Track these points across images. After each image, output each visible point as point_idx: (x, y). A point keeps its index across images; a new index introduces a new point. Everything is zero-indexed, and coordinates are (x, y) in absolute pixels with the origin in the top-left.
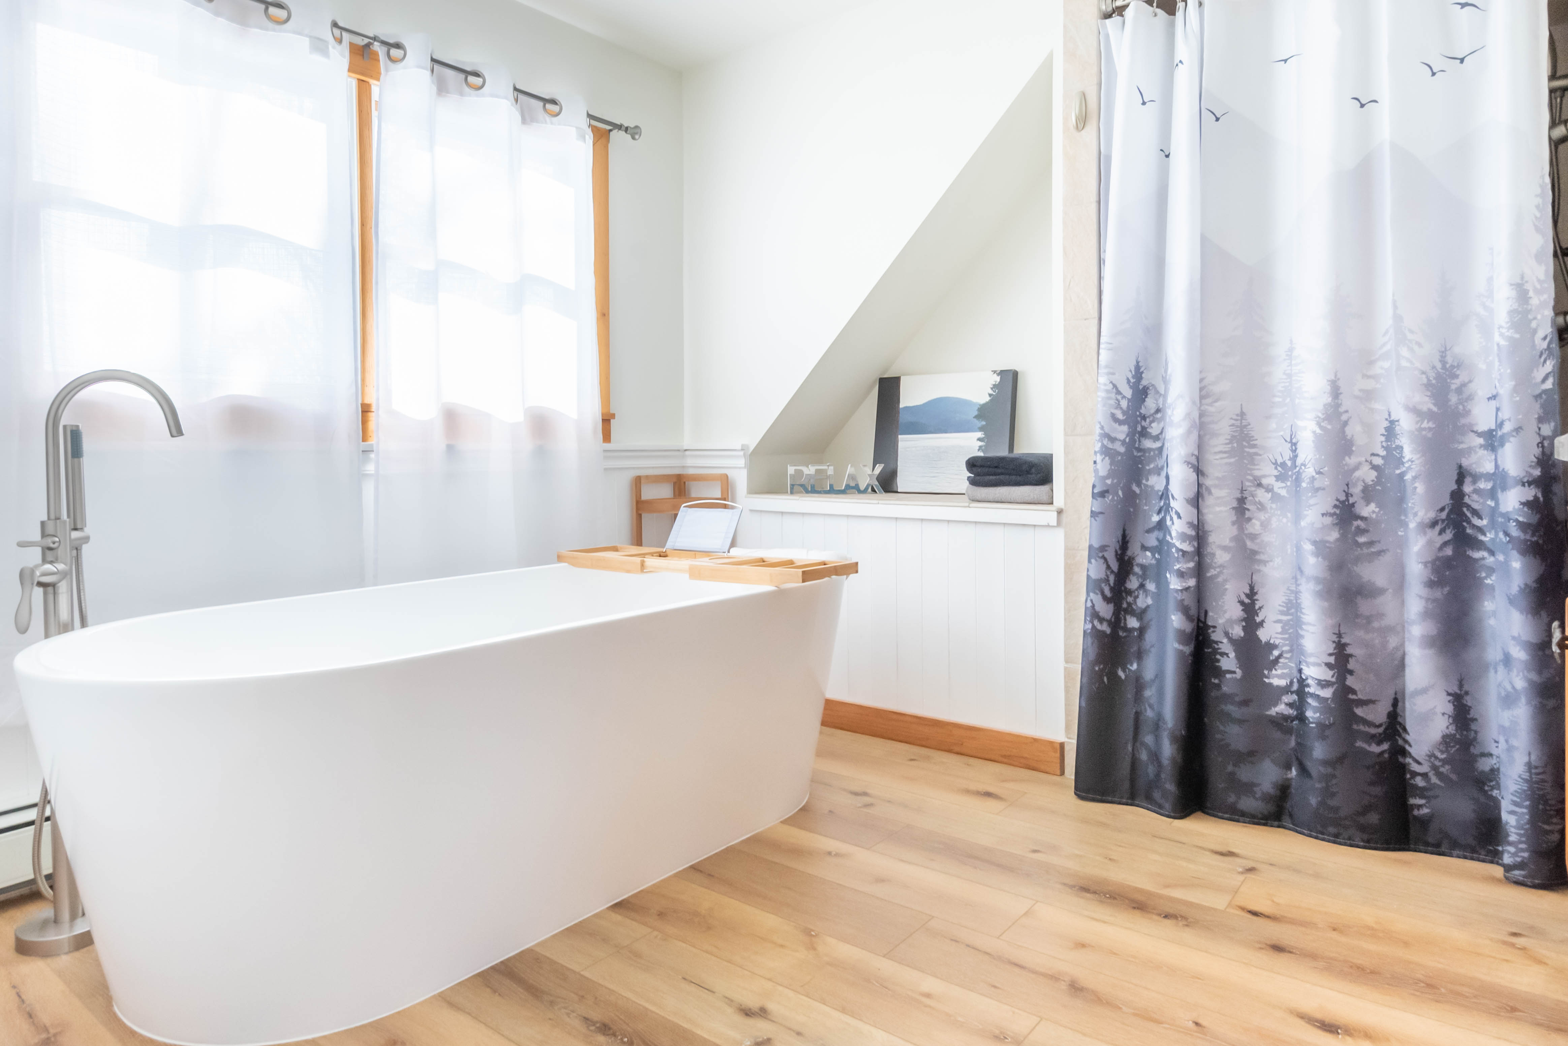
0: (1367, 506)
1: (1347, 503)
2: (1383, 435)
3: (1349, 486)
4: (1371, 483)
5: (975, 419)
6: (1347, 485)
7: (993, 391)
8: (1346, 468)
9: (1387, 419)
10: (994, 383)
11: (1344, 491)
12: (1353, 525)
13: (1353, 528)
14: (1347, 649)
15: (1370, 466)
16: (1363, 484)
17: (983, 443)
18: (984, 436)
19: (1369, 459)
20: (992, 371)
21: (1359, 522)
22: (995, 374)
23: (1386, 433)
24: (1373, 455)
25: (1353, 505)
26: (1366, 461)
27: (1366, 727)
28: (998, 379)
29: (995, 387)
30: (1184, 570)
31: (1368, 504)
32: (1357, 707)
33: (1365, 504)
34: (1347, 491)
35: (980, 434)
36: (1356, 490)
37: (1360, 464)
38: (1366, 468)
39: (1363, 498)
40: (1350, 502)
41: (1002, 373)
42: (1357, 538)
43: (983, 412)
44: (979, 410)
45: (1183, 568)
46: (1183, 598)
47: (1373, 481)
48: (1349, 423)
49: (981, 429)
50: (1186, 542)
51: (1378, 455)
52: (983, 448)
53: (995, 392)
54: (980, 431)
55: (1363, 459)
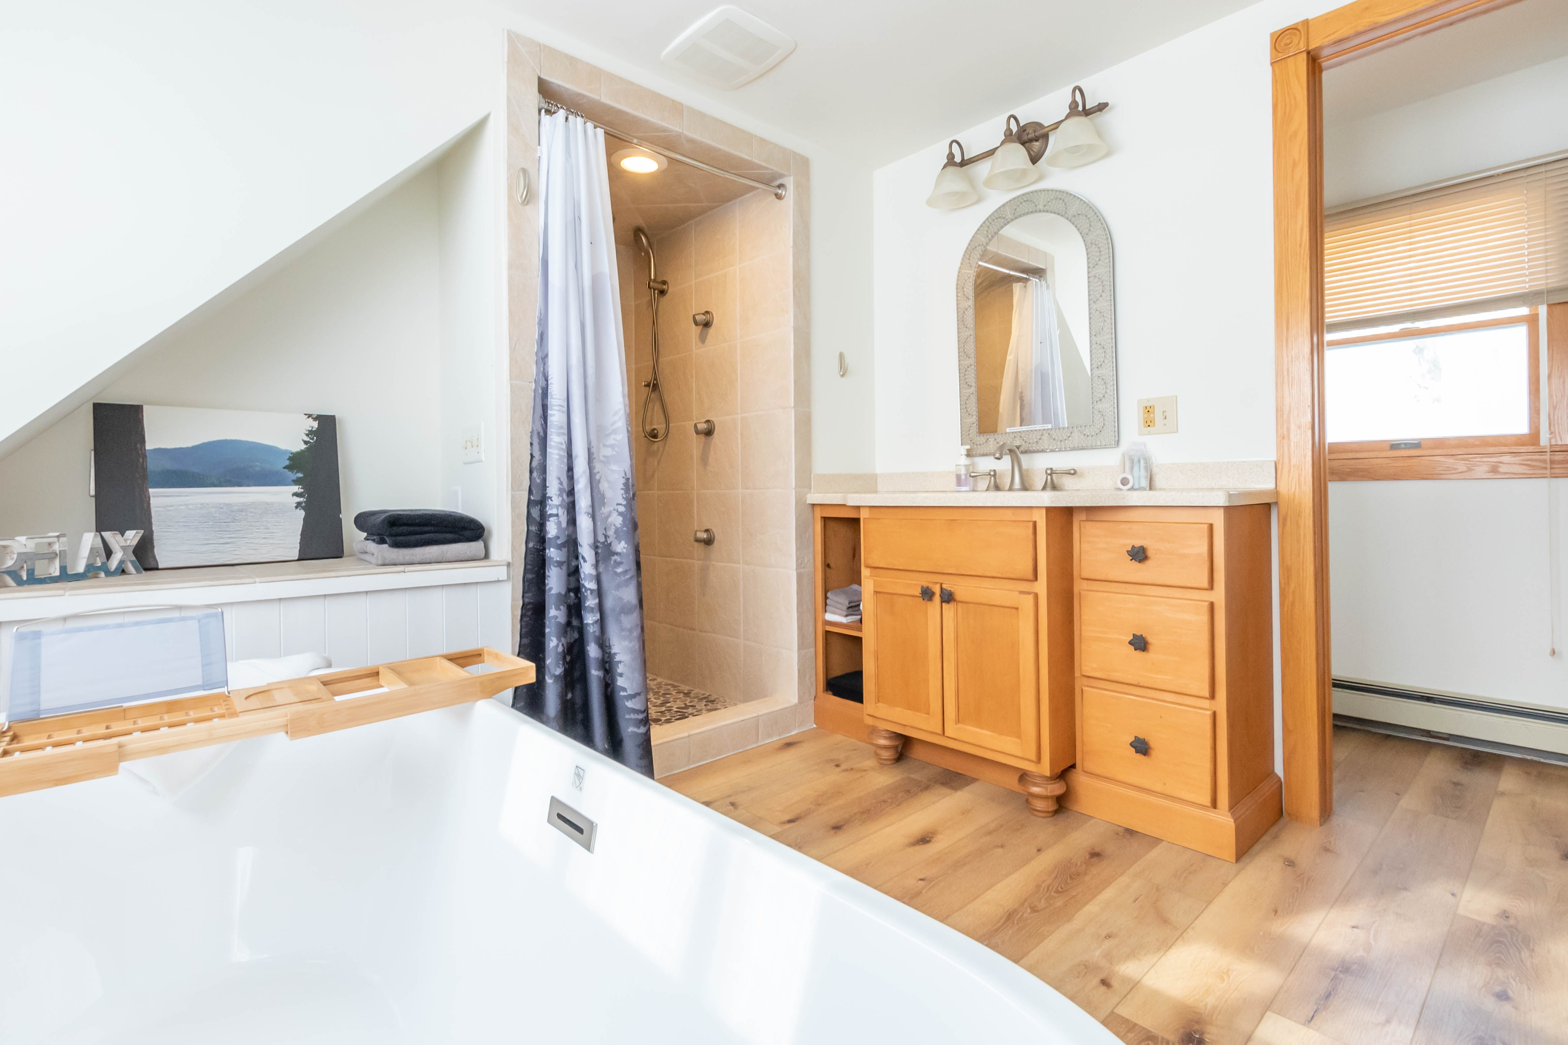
0: (619, 543)
1: (606, 543)
2: (623, 489)
3: (607, 529)
4: (619, 526)
5: (286, 470)
6: (605, 529)
7: (310, 438)
8: (603, 516)
9: (623, 477)
10: (310, 429)
11: (603, 534)
12: (611, 559)
13: (612, 562)
14: (616, 657)
15: (617, 513)
16: (615, 528)
17: (302, 499)
18: (302, 490)
19: (616, 508)
20: (306, 414)
21: (615, 557)
22: (310, 418)
23: (624, 488)
24: (618, 504)
25: (610, 545)
26: (614, 510)
27: (636, 714)
28: (315, 425)
29: (310, 433)
30: (593, 606)
31: (620, 542)
32: (627, 701)
33: (617, 542)
34: (605, 533)
35: (296, 489)
36: (611, 533)
37: (610, 512)
38: (615, 514)
39: (616, 538)
40: (608, 542)
41: (319, 418)
42: (616, 570)
43: (296, 461)
44: (290, 459)
45: (593, 605)
46: (595, 630)
47: (620, 524)
48: (601, 481)
49: (296, 482)
50: (593, 582)
51: (621, 504)
52: (304, 504)
53: (313, 439)
54: (296, 485)
55: (612, 508)
